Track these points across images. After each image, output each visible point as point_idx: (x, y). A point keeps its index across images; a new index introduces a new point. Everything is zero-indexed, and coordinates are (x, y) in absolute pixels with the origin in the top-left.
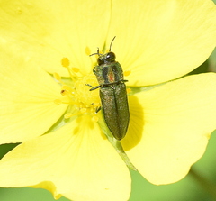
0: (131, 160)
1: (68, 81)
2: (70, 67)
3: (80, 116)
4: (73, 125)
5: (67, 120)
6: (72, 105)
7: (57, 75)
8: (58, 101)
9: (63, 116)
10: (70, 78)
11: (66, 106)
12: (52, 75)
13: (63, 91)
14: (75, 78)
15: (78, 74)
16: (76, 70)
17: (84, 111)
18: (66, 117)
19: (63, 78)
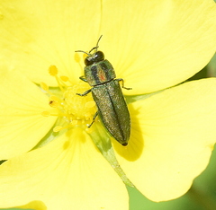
0: (128, 176)
1: (55, 91)
2: (58, 75)
3: (70, 129)
4: (62, 139)
5: (56, 134)
6: (62, 118)
7: (45, 85)
8: (45, 114)
9: (52, 129)
10: (58, 88)
11: (54, 118)
12: (39, 85)
13: (51, 102)
14: (64, 87)
15: (67, 83)
16: (65, 79)
17: (75, 123)
18: (55, 130)
19: (50, 88)
